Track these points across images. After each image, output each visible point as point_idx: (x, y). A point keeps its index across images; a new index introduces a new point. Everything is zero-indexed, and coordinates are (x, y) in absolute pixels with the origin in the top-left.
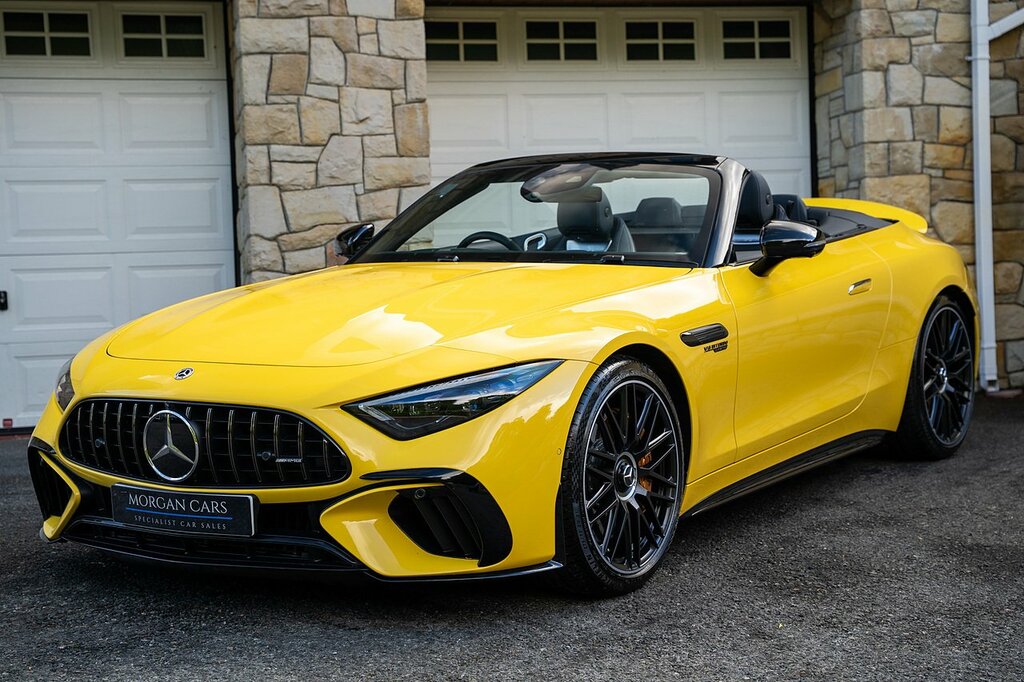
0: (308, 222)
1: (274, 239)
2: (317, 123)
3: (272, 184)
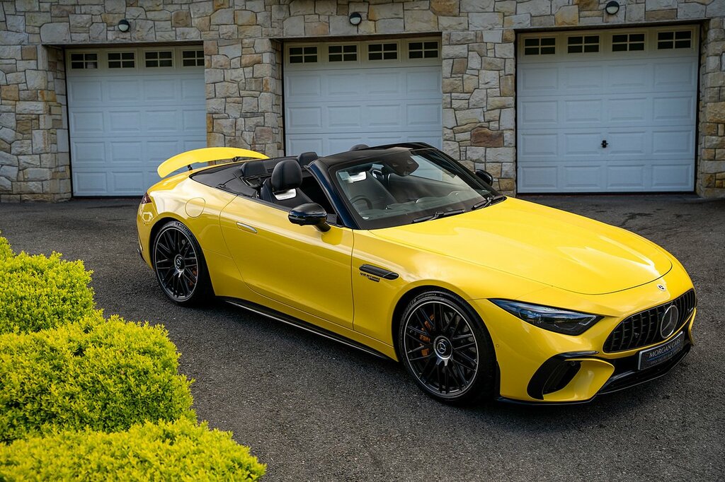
0: (464, 122)
1: (452, 129)
2: (469, 85)
3: (451, 108)
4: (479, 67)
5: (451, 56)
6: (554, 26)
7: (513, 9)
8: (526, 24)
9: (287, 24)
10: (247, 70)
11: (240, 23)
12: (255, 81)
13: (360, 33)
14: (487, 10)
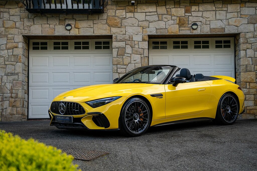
2: (126, 61)
3: (117, 72)
4: (131, 52)
5: (117, 47)
6: (168, 34)
7: (147, 25)
8: (154, 33)
9: (33, 28)
10: (9, 51)
11: (6, 27)
12: (14, 57)
13: (71, 34)
14: (135, 25)
